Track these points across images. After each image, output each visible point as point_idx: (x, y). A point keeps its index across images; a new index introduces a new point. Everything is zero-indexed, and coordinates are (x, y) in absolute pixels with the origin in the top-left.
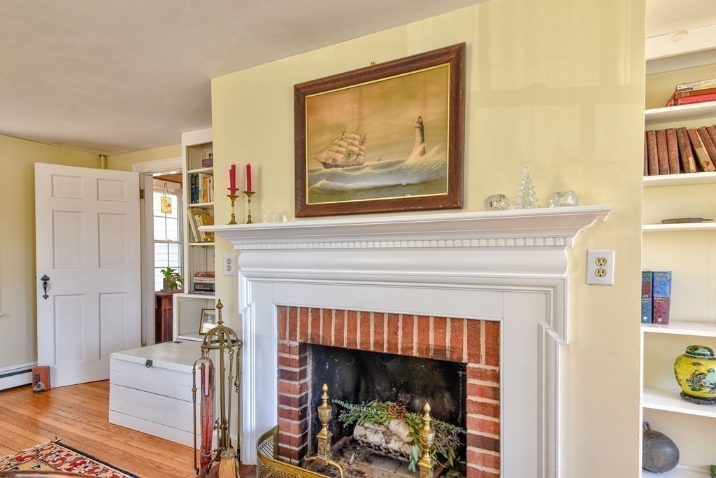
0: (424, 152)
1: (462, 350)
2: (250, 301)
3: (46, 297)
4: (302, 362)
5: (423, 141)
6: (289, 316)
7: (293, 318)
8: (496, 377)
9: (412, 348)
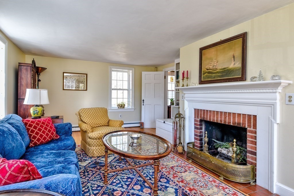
0: (234, 64)
1: (246, 124)
2: (187, 107)
3: (143, 105)
4: (201, 125)
5: (234, 61)
6: (197, 112)
7: (198, 112)
8: (255, 133)
9: (231, 123)
